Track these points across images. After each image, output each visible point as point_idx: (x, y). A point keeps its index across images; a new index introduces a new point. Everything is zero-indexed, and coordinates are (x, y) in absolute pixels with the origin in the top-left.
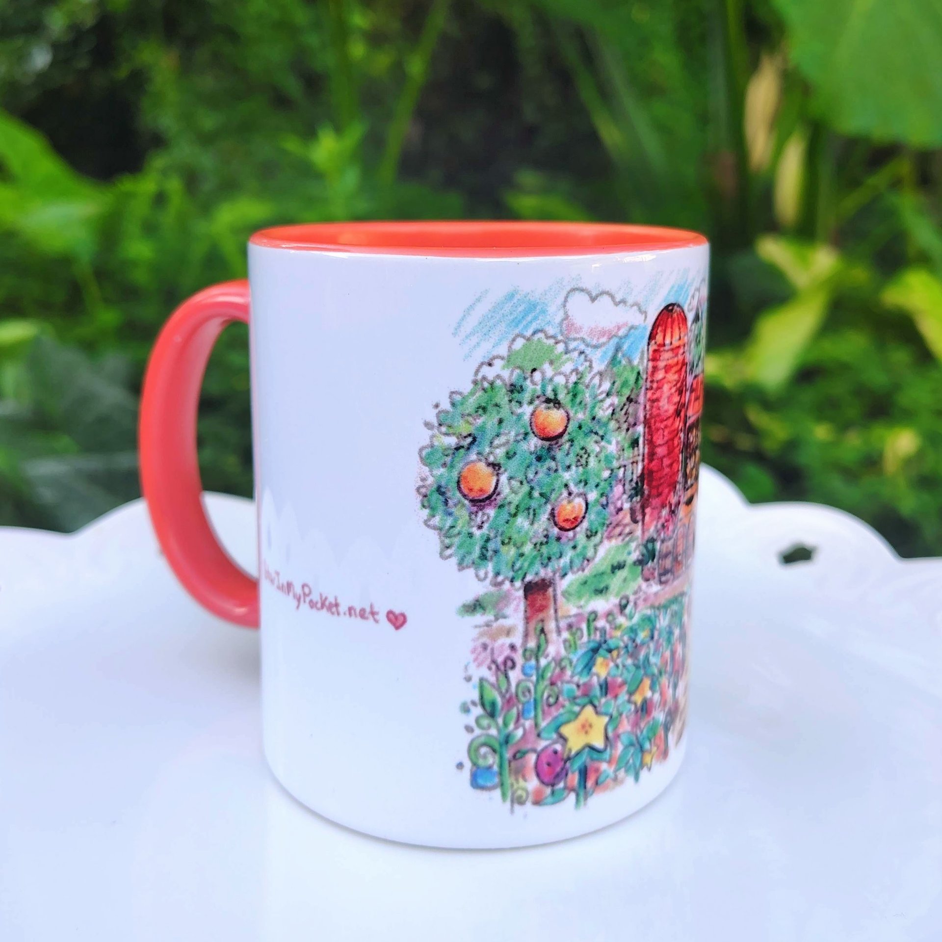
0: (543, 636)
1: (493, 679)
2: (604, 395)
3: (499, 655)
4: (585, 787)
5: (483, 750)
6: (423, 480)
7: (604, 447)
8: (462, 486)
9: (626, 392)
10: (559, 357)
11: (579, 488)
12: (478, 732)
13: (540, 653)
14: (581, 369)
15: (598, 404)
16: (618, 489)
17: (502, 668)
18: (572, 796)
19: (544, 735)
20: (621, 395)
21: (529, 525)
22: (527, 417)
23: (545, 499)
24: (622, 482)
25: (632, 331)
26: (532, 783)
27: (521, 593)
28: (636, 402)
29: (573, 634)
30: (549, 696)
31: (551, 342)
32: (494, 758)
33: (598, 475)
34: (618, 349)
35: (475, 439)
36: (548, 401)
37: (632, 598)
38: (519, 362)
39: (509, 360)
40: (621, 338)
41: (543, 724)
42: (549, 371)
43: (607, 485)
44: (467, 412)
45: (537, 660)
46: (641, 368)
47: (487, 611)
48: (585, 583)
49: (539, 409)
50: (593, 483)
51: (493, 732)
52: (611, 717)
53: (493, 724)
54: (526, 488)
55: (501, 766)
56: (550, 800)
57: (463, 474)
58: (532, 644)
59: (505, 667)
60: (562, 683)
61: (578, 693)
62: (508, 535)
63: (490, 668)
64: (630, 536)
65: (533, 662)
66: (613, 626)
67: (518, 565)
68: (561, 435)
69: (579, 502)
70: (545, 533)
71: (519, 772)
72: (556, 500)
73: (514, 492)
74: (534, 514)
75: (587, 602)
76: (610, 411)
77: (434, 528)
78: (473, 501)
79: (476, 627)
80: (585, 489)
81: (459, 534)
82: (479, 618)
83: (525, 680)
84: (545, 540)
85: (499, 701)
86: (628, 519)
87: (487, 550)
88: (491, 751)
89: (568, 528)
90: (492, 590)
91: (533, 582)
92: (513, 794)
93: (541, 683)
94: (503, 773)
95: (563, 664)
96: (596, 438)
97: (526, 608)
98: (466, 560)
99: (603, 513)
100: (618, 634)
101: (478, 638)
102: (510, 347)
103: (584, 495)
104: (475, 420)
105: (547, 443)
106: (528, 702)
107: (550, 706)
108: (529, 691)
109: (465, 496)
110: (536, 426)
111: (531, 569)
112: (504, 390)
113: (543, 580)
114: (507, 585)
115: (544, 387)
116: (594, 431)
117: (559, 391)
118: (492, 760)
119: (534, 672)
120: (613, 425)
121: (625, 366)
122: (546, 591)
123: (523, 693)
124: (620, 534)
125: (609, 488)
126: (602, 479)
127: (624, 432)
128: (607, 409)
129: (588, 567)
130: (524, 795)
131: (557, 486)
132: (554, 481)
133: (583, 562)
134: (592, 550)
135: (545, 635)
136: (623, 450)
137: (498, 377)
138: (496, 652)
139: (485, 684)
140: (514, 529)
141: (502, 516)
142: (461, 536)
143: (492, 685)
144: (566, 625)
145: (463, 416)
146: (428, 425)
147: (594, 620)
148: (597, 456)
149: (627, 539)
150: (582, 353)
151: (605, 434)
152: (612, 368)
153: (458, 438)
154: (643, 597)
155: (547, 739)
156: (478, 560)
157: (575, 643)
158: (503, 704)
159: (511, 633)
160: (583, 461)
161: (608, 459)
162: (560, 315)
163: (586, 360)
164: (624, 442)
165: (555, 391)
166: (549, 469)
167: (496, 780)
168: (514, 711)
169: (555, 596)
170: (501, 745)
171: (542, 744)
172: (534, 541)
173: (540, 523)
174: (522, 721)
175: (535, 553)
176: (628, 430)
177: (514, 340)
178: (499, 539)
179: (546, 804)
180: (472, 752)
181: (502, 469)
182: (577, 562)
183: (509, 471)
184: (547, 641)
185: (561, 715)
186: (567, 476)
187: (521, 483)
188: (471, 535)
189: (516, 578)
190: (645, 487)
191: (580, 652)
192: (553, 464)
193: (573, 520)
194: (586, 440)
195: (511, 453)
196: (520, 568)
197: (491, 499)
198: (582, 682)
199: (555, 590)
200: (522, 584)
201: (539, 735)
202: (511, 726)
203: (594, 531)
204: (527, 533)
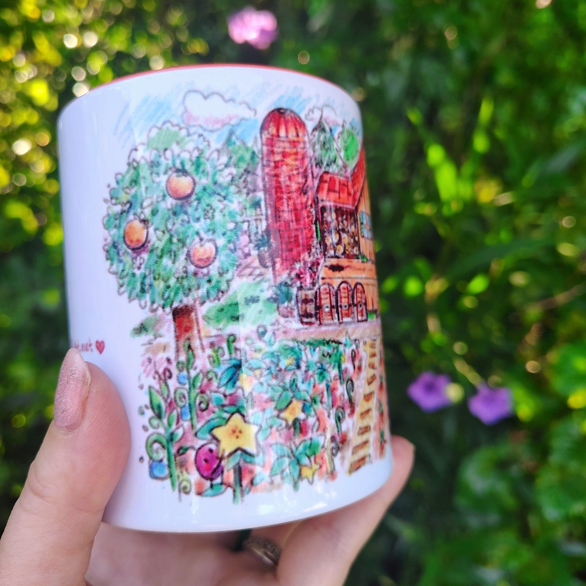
0: (190, 352)
1: (157, 387)
2: (223, 166)
3: (160, 367)
4: (241, 485)
5: (156, 446)
6: (106, 240)
7: (227, 205)
8: (126, 240)
9: (244, 166)
10: (183, 139)
11: (208, 235)
12: (151, 430)
13: (190, 366)
14: (201, 147)
15: (219, 173)
16: (244, 239)
17: (163, 377)
18: (230, 491)
19: (199, 435)
20: (239, 167)
21: (172, 264)
22: (163, 184)
23: (182, 244)
24: (248, 233)
25: (243, 122)
26: (194, 476)
27: (170, 317)
28: (254, 174)
29: (216, 351)
30: (201, 403)
31: (176, 129)
32: (164, 453)
33: (224, 227)
34: (231, 133)
35: (131, 204)
36: (178, 171)
37: (270, 328)
38: (155, 145)
39: (148, 144)
40: (233, 126)
41: (198, 426)
42: (176, 149)
43: (233, 234)
44: (126, 186)
45: (188, 372)
46: (256, 150)
47: (149, 332)
48: (222, 310)
49: (172, 178)
50: (220, 232)
51: (161, 430)
52: (261, 427)
53: (161, 424)
54: (167, 236)
55: (169, 460)
56: (210, 492)
57: (127, 230)
58: (183, 358)
59: (165, 377)
60: (211, 392)
61: (226, 402)
62: (157, 272)
63: (154, 378)
64: (261, 277)
65: (185, 373)
66: (253, 349)
67: (166, 295)
68: (189, 196)
69: (209, 246)
70: (184, 269)
71: (182, 465)
72: (190, 244)
73: (159, 240)
74: (175, 256)
75: (225, 326)
76: (229, 178)
77: (115, 273)
78: (133, 249)
79: (143, 345)
80: (214, 236)
81: (127, 275)
82: (144, 338)
83: (180, 388)
84: (185, 275)
85: (164, 405)
86: (257, 263)
87: (145, 285)
88: (161, 447)
89: (202, 266)
90: (150, 316)
91: (179, 308)
92: (180, 484)
93: (193, 391)
94: (171, 466)
95: (210, 376)
96: (219, 197)
97: (175, 329)
98: (133, 293)
99: (232, 256)
100: (259, 356)
101: (145, 354)
102: (148, 136)
103: (213, 241)
104: (130, 190)
105: (179, 202)
106: (184, 406)
107: (203, 410)
108: (184, 397)
109: (128, 246)
110: (171, 190)
111: (176, 298)
112: (147, 166)
113: (186, 306)
114: (160, 311)
115: (174, 161)
116: (217, 192)
117: (186, 163)
118: (162, 454)
119: (186, 381)
120: (233, 189)
121: (239, 147)
122: (189, 315)
123: (180, 398)
124: (250, 274)
125: (235, 237)
126: (228, 229)
127: (244, 196)
128: (227, 176)
129: (223, 298)
130: (188, 485)
131: (191, 233)
132: (188, 230)
133: (218, 293)
134: (226, 285)
135: (192, 351)
136: (246, 209)
137: (143, 157)
138: (157, 365)
139: (153, 391)
140: (161, 267)
141: (152, 258)
142: (129, 276)
143: (157, 392)
144: (208, 343)
145: (123, 189)
146: (105, 201)
147: (234, 341)
148: (221, 212)
149: (258, 279)
150: (201, 135)
151: (227, 195)
152: (228, 147)
153: (122, 206)
154: (282, 330)
155: (203, 439)
156: (140, 293)
157: (218, 359)
158: (166, 408)
159: (166, 349)
160: (210, 215)
161: (232, 215)
162: (181, 110)
163: (204, 141)
164: (245, 203)
165: (182, 163)
166: (183, 221)
167: (166, 472)
168: (175, 413)
169: (197, 319)
170: (168, 442)
171: (198, 443)
172: (177, 275)
173: (180, 262)
174: (181, 422)
175: (178, 285)
176: (248, 194)
177: (150, 130)
178: (152, 275)
179: (207, 496)
180: (149, 449)
181: (150, 223)
182: (213, 293)
183: (154, 224)
184: (194, 356)
185: (213, 419)
186: (197, 226)
187: (164, 232)
188: (134, 275)
189: (166, 305)
190: (272, 240)
191: (224, 367)
192: (185, 217)
193: (206, 260)
194: (211, 199)
195: (155, 211)
196: (169, 297)
197: (145, 247)
198: (228, 392)
199: (196, 315)
200: (171, 309)
201: (196, 434)
202: (174, 426)
203: (225, 269)
204: (171, 270)
